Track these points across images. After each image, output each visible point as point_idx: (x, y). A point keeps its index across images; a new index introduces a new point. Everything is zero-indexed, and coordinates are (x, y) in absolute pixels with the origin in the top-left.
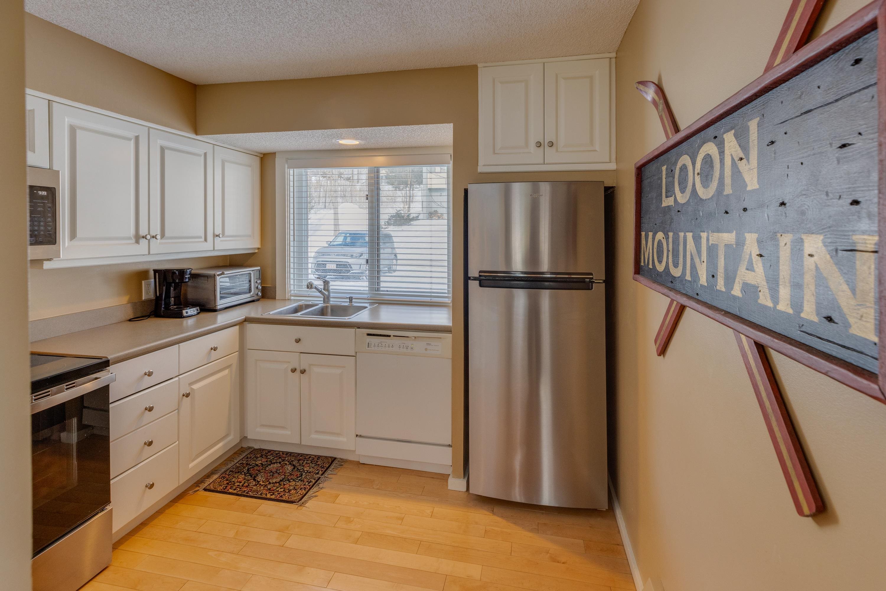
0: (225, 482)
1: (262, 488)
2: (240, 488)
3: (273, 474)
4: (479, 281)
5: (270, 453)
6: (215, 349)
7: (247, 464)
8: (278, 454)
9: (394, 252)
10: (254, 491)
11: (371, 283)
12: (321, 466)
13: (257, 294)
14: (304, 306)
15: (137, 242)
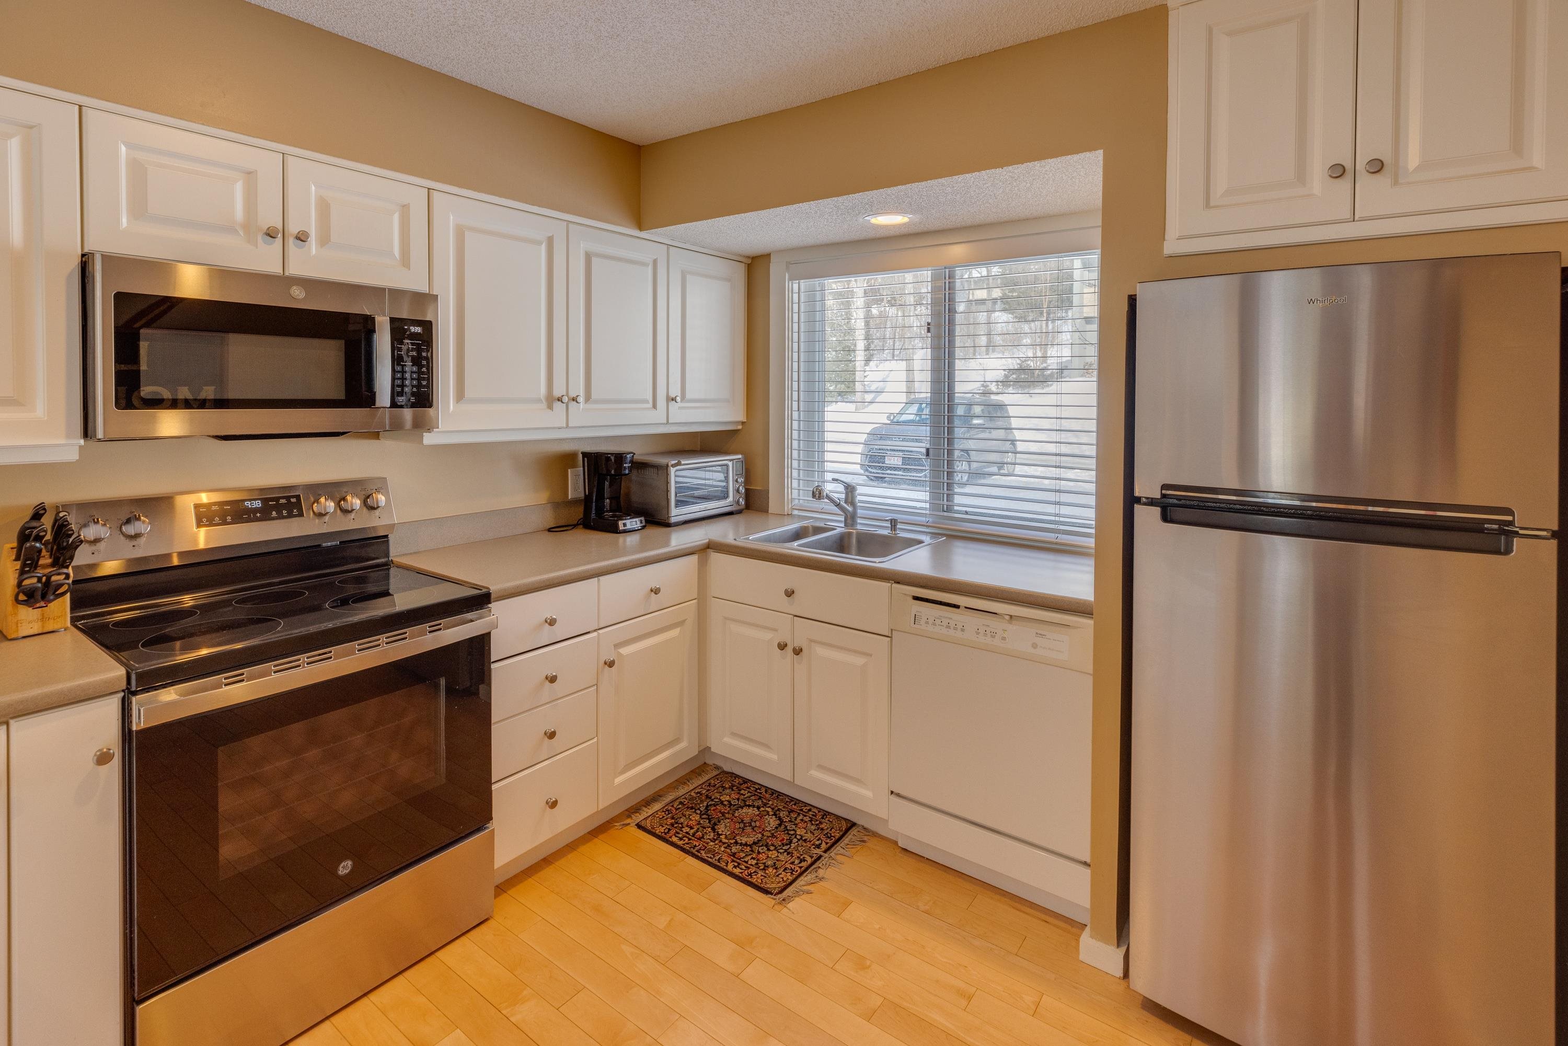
0: (670, 821)
1: (723, 849)
2: (690, 839)
3: (745, 826)
4: (1161, 507)
5: (746, 785)
6: (656, 591)
7: (707, 796)
8: (758, 791)
9: (1010, 437)
10: (709, 851)
11: (935, 495)
12: (827, 834)
13: (738, 502)
14: (811, 529)
15: (550, 407)
